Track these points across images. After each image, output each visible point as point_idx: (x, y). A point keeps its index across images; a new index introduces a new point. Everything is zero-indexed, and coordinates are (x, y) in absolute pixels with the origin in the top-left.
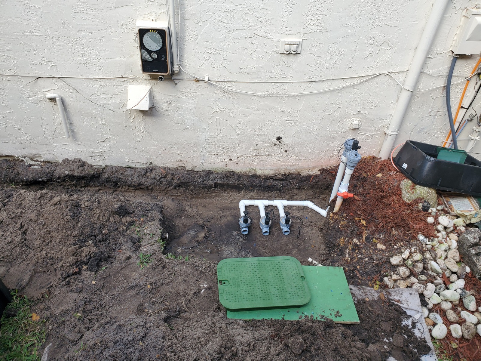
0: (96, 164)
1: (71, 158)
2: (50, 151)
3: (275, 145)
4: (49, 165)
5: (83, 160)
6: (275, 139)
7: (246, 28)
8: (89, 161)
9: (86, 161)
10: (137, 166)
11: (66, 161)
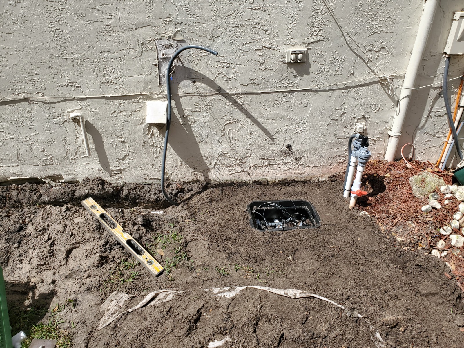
0: (115, 182)
1: (91, 178)
3: (286, 153)
5: (103, 178)
6: (285, 148)
7: (255, 41)
8: (108, 179)
10: (153, 182)
11: (86, 180)
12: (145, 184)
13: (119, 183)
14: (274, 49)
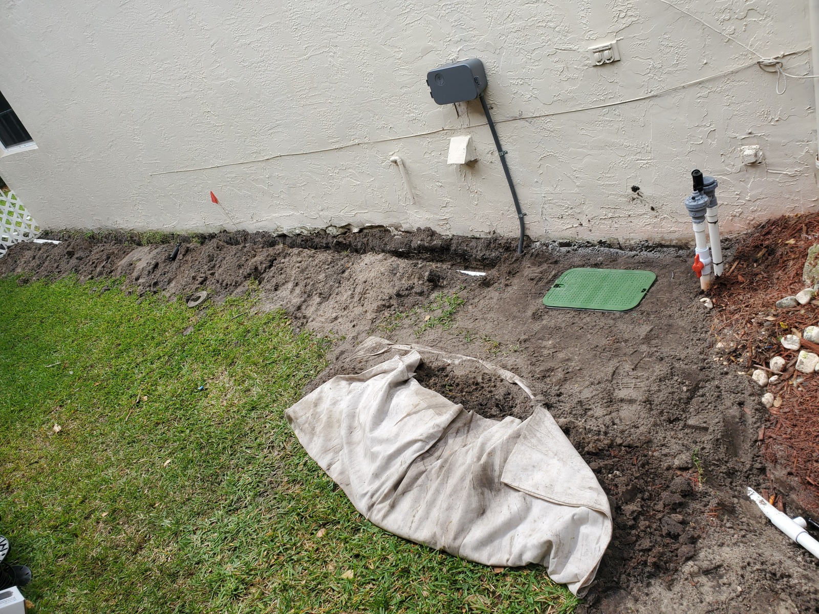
0: (444, 234)
1: (423, 228)
2: (406, 219)
3: (634, 199)
4: (408, 235)
5: (433, 229)
6: (630, 191)
7: (544, 44)
8: (438, 230)
9: (435, 230)
10: (482, 236)
11: (419, 229)
12: (473, 238)
13: (448, 235)
14: (570, 50)
